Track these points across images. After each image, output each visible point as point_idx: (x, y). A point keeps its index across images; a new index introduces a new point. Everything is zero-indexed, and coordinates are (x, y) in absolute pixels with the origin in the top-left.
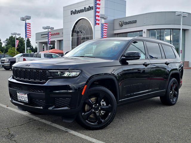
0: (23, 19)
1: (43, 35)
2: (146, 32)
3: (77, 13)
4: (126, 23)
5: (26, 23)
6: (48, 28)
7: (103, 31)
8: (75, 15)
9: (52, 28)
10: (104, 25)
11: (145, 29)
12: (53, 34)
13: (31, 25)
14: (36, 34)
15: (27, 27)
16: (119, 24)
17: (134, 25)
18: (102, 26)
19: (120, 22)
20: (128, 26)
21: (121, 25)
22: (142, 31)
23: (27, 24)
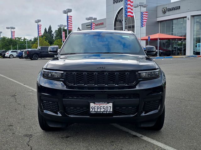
0: (65, 12)
1: (88, 25)
2: (190, 18)
3: (120, 2)
4: (169, 10)
5: (67, 16)
6: (90, 18)
7: (143, 19)
8: (118, 3)
9: (95, 19)
10: (144, 13)
11: (189, 15)
12: (97, 24)
13: (72, 18)
14: (82, 24)
15: (69, 19)
16: (162, 10)
17: (177, 11)
18: (141, 15)
19: (163, 9)
20: (171, 12)
21: (164, 12)
22: (186, 17)
23: (69, 17)
